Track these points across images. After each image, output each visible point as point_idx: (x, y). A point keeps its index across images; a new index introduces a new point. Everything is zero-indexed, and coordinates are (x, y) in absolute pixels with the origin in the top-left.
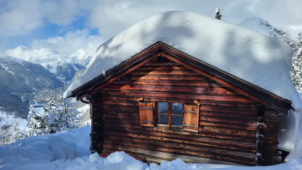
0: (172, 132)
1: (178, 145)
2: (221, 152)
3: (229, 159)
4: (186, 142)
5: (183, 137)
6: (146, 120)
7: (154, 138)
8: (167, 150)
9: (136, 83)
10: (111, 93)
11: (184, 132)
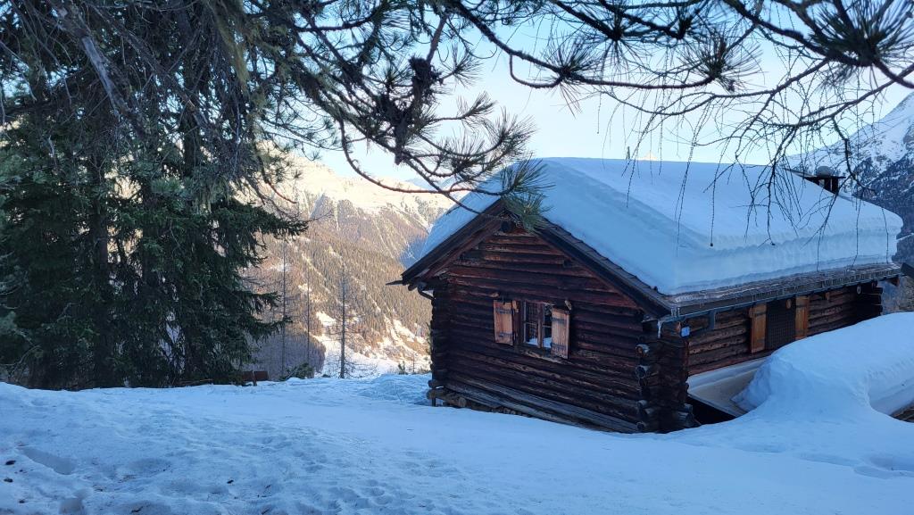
0: (539, 357)
2: (604, 398)
3: (617, 412)
5: (553, 367)
6: (503, 331)
7: (515, 365)
8: (531, 389)
9: (490, 266)
10: (459, 282)
11: (553, 357)
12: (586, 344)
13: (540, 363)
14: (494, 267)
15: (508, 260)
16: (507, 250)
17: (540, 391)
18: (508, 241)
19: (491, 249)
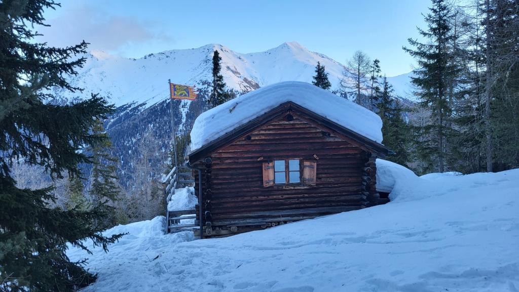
1: (298, 200)
7: (275, 197)
8: (287, 207)
9: (255, 143)
10: (224, 155)
11: (304, 186)
12: (325, 175)
13: (294, 191)
14: (258, 143)
15: (271, 138)
16: (271, 132)
17: (294, 206)
18: (272, 127)
19: (256, 133)
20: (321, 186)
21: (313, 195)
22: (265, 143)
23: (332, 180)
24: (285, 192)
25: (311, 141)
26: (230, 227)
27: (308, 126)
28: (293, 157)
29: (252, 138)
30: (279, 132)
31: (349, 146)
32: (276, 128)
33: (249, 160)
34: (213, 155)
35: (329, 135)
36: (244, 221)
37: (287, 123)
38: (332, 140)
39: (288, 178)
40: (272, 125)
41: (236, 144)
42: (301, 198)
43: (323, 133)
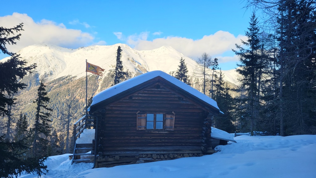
0: (158, 132)
1: (161, 140)
2: (185, 141)
3: (189, 144)
4: (166, 138)
5: (164, 135)
6: (141, 126)
7: (145, 137)
8: (153, 145)
9: (135, 101)
10: (114, 108)
11: (165, 131)
12: (179, 125)
13: (158, 135)
14: (137, 101)
15: (146, 99)
16: (146, 95)
17: (158, 144)
18: (146, 92)
19: (136, 95)
20: (176, 132)
21: (171, 137)
22: (141, 101)
23: (183, 129)
24: (153, 135)
25: (171, 102)
26: (115, 156)
27: (169, 93)
28: (159, 112)
29: (133, 98)
30: (151, 95)
31: (195, 107)
32: (149, 92)
33: (130, 112)
34: (107, 108)
35: (183, 99)
36: (125, 153)
37: (156, 90)
38: (184, 103)
39: (155, 125)
40: (147, 91)
41: (123, 101)
42: (163, 139)
43: (179, 98)
